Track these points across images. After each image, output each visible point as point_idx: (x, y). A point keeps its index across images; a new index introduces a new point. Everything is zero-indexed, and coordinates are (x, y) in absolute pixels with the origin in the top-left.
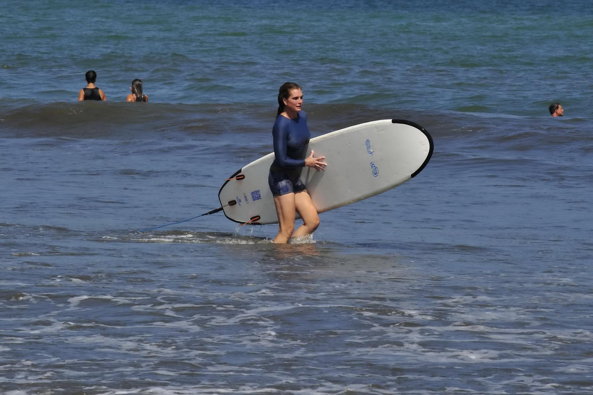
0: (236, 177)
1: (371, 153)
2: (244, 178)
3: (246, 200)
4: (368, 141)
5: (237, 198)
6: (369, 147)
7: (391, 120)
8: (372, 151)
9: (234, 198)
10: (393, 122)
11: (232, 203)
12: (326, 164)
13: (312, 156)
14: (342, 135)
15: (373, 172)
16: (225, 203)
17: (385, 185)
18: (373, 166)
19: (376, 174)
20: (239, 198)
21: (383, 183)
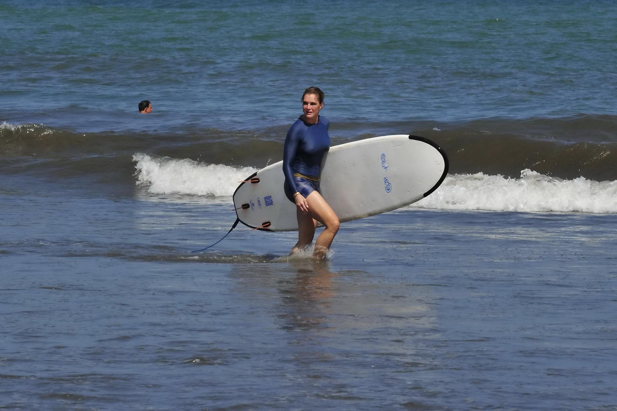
0: (251, 180)
1: (385, 168)
2: (259, 181)
3: (260, 205)
4: (383, 155)
5: (251, 201)
6: (384, 162)
7: (408, 136)
8: (386, 165)
9: (247, 202)
10: (410, 138)
11: (246, 206)
14: (358, 146)
15: (386, 187)
16: (239, 205)
17: (397, 202)
18: (387, 181)
19: (389, 190)
20: (253, 202)
21: (395, 200)
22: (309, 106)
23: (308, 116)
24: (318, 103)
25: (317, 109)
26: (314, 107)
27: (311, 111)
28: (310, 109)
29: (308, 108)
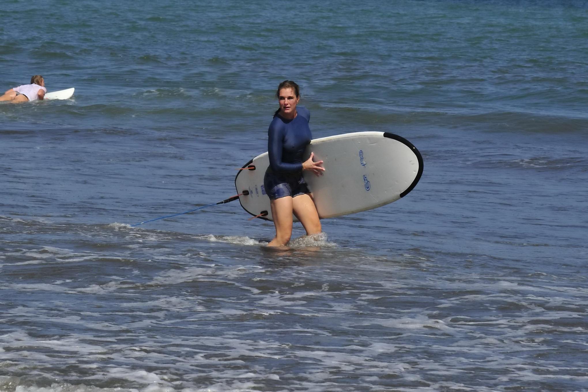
0: (249, 167)
1: (364, 165)
2: (255, 169)
3: (257, 193)
4: (361, 152)
5: (249, 188)
6: (362, 159)
7: (382, 133)
8: (364, 163)
9: (247, 188)
11: (246, 193)
12: (324, 170)
13: (311, 159)
14: (338, 141)
15: (365, 185)
16: (240, 192)
17: (376, 201)
18: (366, 179)
19: (368, 188)
20: (251, 190)
21: (375, 199)
22: (287, 101)
23: (287, 111)
24: (295, 97)
25: (294, 104)
26: (292, 101)
27: (289, 106)
28: (288, 104)
29: (286, 103)
